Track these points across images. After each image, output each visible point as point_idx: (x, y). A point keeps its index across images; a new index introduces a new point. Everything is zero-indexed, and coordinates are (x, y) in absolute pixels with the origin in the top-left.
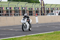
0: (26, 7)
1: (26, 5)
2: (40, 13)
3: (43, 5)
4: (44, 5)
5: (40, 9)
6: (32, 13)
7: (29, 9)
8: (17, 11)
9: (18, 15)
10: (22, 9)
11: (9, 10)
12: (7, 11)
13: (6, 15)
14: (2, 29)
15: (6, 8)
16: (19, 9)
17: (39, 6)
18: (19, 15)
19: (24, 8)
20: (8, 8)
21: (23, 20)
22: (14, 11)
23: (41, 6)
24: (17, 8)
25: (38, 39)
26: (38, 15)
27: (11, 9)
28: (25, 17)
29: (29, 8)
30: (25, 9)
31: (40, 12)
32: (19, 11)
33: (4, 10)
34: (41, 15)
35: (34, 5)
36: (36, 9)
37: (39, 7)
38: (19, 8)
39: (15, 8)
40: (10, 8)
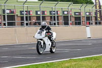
0: (70, 10)
1: (70, 8)
2: (94, 21)
3: (98, 8)
4: (100, 7)
5: (93, 15)
6: (80, 20)
7: (75, 15)
8: (54, 17)
9: (56, 24)
10: (64, 14)
11: (41, 16)
12: (38, 18)
13: (35, 24)
14: (29, 48)
15: (37, 12)
16: (57, 14)
17: (91, 9)
18: (58, 24)
19: (66, 13)
20: (39, 13)
21: (39, 33)
22: (50, 17)
23: (96, 8)
24: (54, 12)
25: (90, 65)
26: (90, 24)
27: (44, 14)
28: (43, 27)
29: (75, 13)
30: (68, 14)
31: (93, 18)
32: (58, 17)
33: (33, 15)
34: (96, 23)
35: (83, 7)
36: (88, 14)
37: (91, 11)
38: (57, 12)
39: (50, 12)
40: (43, 12)
